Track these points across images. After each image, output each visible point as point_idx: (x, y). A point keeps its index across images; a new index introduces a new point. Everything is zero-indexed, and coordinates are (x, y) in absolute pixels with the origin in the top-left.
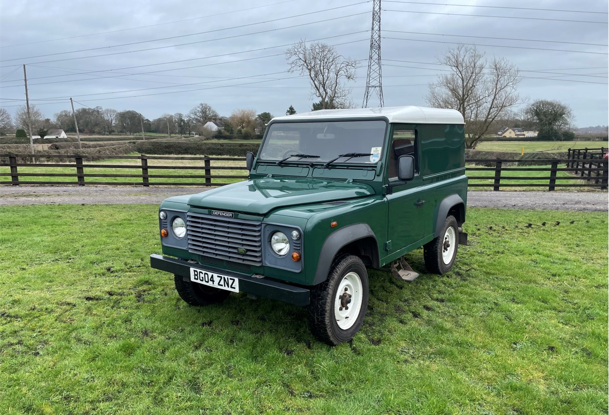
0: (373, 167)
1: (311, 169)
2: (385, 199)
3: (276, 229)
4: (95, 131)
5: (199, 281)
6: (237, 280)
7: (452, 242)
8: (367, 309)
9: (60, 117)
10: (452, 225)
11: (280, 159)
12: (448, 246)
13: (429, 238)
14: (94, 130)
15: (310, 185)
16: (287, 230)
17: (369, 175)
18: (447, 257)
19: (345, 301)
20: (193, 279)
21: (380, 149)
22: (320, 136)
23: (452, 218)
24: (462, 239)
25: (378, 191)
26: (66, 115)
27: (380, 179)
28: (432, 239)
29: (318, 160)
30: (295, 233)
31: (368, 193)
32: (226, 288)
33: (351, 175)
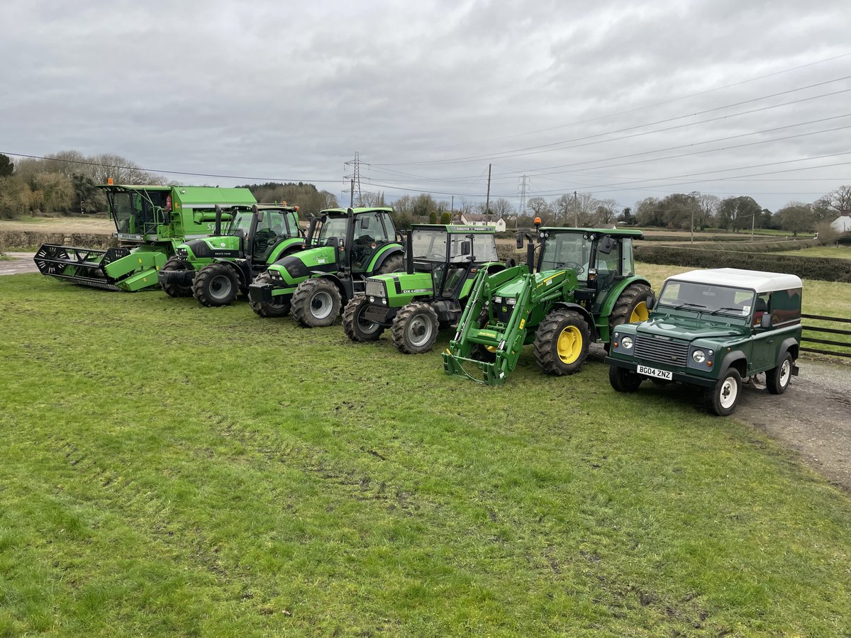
0: (745, 318)
1: (700, 314)
2: (750, 338)
3: (698, 349)
4: (682, 225)
5: (643, 373)
6: (671, 373)
7: (787, 371)
8: (738, 401)
9: (643, 206)
10: (788, 358)
11: (678, 305)
12: (784, 374)
13: (772, 366)
14: (680, 223)
15: (698, 324)
16: (704, 350)
17: (742, 323)
18: (783, 381)
19: (727, 393)
20: (638, 371)
21: (749, 308)
22: (705, 293)
23: (789, 354)
24: (794, 371)
25: (746, 332)
26: (651, 204)
27: (749, 326)
28: (774, 367)
29: (704, 309)
30: (711, 352)
31: (738, 333)
32: (663, 377)
33: (729, 321)
